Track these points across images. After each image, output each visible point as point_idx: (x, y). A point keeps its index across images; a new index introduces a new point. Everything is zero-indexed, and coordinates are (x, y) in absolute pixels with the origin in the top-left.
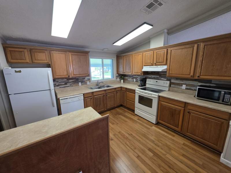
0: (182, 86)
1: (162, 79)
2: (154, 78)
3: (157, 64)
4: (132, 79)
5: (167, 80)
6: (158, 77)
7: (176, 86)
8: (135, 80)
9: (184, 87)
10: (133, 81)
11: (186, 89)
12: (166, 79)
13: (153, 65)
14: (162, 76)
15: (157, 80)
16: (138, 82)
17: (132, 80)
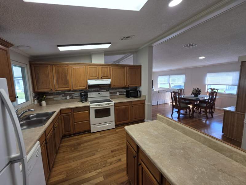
0: (117, 93)
1: (102, 90)
2: (95, 91)
3: (103, 78)
4: (63, 96)
5: (107, 91)
6: (99, 89)
7: (114, 94)
8: (68, 97)
9: (118, 94)
10: (66, 99)
11: (119, 95)
12: (105, 90)
13: (98, 79)
14: (102, 88)
15: (99, 93)
16: (74, 98)
17: (64, 98)
